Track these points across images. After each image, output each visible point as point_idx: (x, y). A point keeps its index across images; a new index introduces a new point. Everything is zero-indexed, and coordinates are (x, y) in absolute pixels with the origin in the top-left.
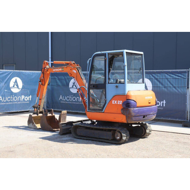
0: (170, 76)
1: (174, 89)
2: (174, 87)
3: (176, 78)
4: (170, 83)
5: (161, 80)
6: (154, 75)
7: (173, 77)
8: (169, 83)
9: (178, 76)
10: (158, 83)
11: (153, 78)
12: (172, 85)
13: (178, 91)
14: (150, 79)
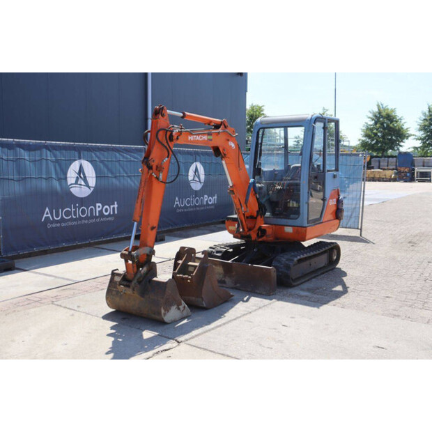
0: (123, 157)
1: (129, 180)
2: (129, 176)
3: (131, 161)
4: (123, 169)
5: (110, 165)
6: (98, 153)
7: (127, 158)
8: (121, 170)
9: (134, 157)
10: (106, 170)
11: (97, 160)
12: (126, 173)
13: (135, 184)
14: (91, 162)
